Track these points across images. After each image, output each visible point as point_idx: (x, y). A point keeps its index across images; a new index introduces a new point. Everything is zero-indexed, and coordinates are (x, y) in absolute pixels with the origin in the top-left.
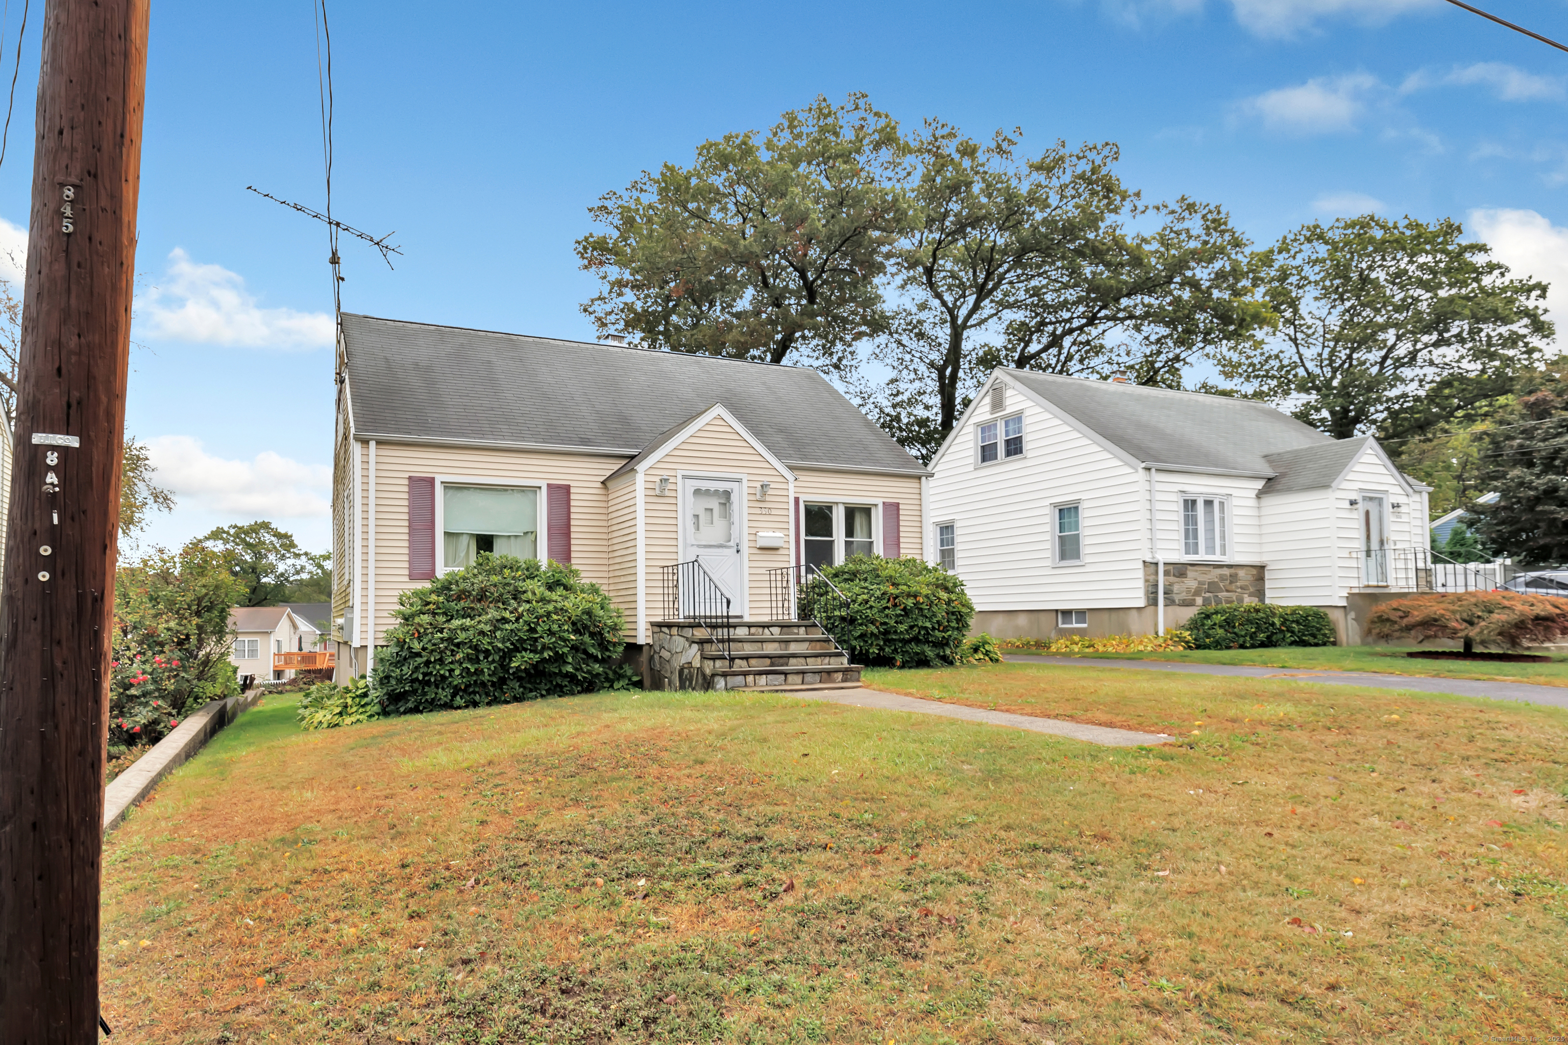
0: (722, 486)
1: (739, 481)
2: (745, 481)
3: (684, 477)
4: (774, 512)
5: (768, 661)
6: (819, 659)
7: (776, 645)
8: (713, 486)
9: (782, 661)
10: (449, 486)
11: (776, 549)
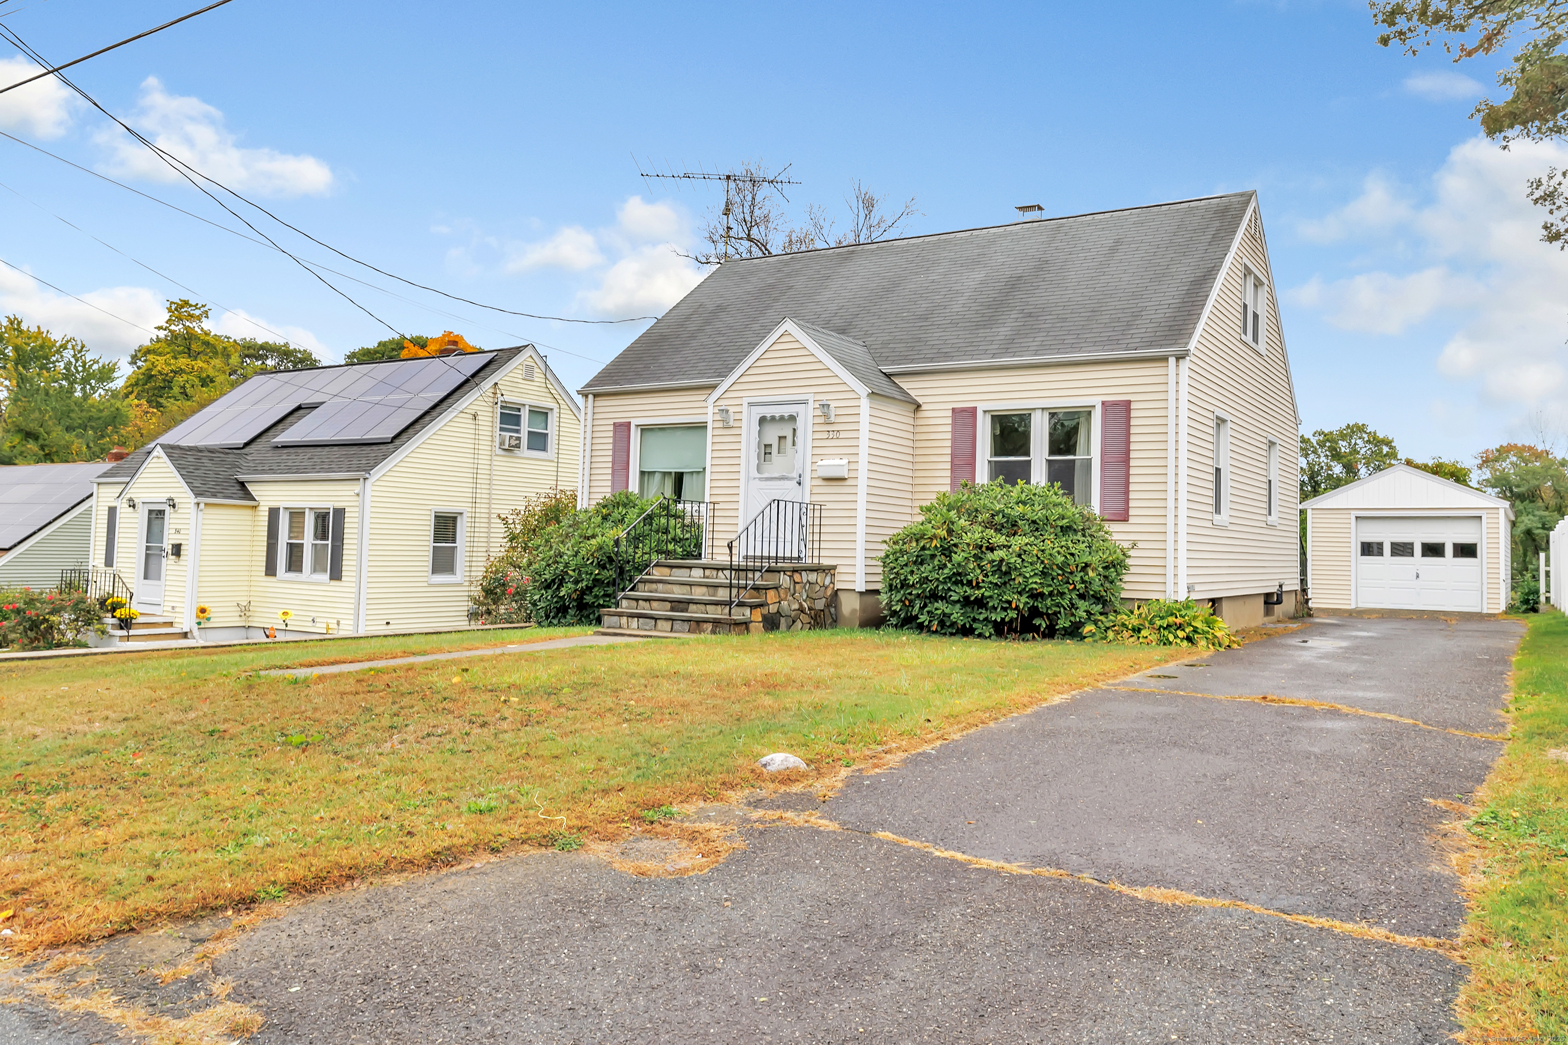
0: (786, 411)
1: (805, 402)
2: (811, 402)
3: (751, 404)
4: (842, 435)
5: (668, 605)
6: (719, 608)
7: (704, 589)
8: (777, 411)
9: (681, 605)
10: (645, 430)
11: (845, 479)
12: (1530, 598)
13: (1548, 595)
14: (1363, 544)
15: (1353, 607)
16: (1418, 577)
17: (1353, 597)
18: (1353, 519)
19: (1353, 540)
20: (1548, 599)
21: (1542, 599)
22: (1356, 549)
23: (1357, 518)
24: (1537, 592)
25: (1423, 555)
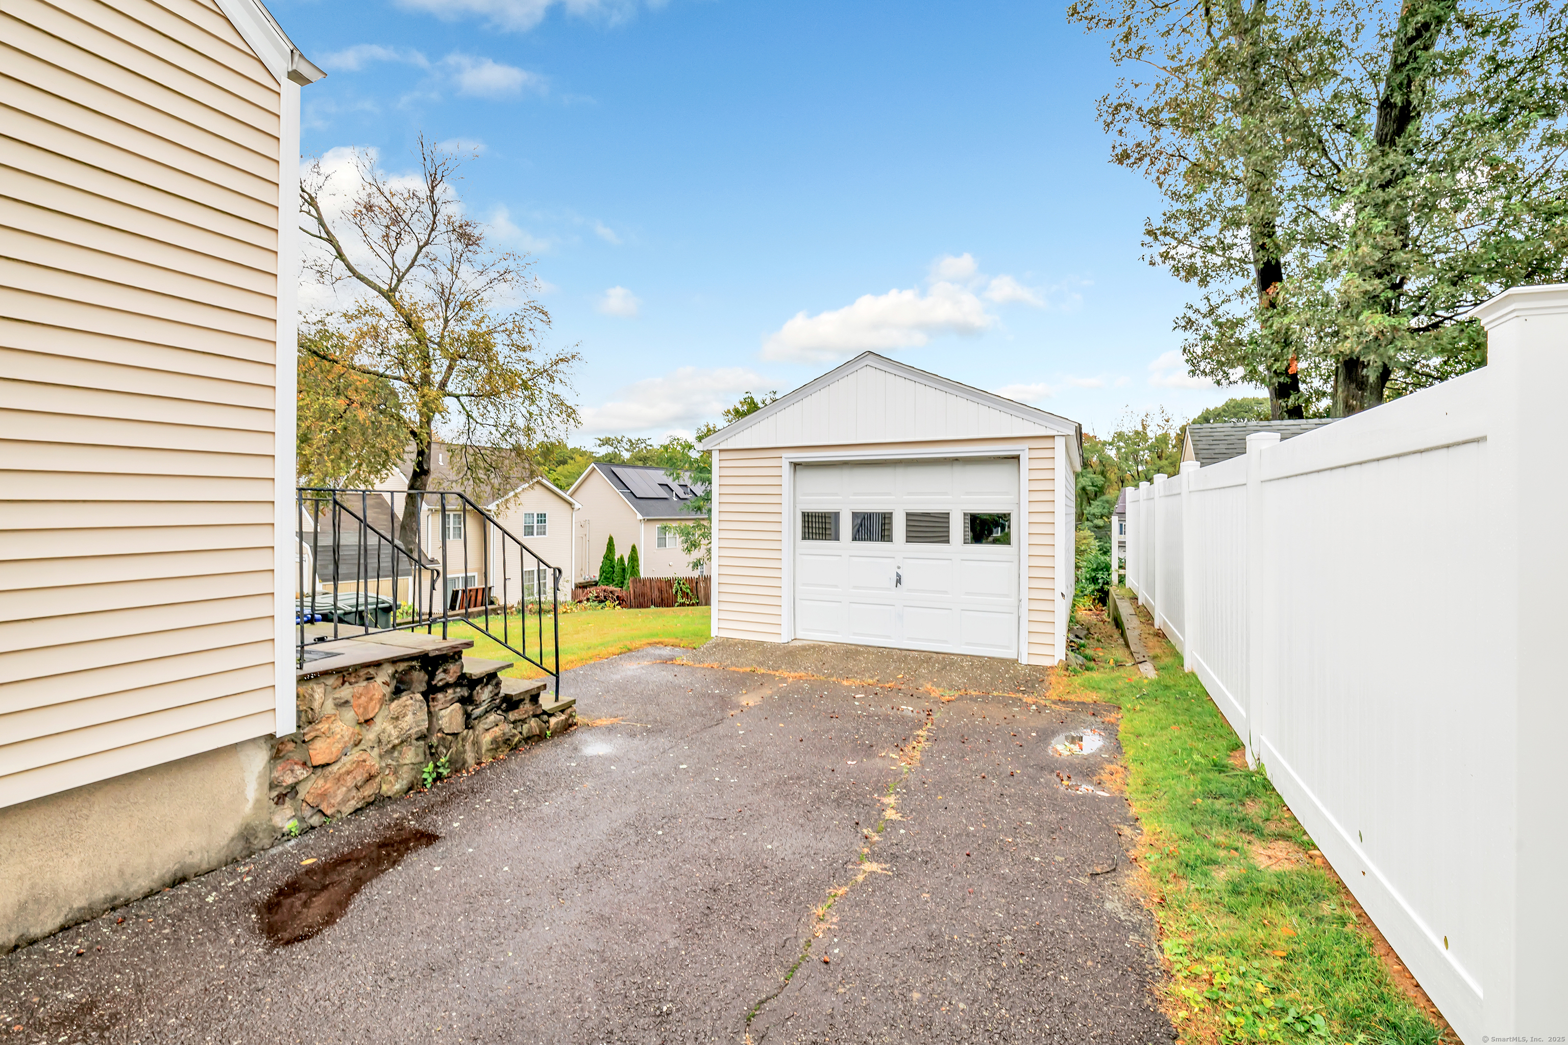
12: (1100, 576)
13: (1122, 572)
14: (807, 517)
15: (784, 639)
16: (899, 581)
17: (786, 620)
18: (786, 470)
19: (786, 509)
20: (1122, 578)
21: (1115, 578)
22: (792, 526)
23: (796, 465)
24: (1107, 568)
25: (910, 539)
